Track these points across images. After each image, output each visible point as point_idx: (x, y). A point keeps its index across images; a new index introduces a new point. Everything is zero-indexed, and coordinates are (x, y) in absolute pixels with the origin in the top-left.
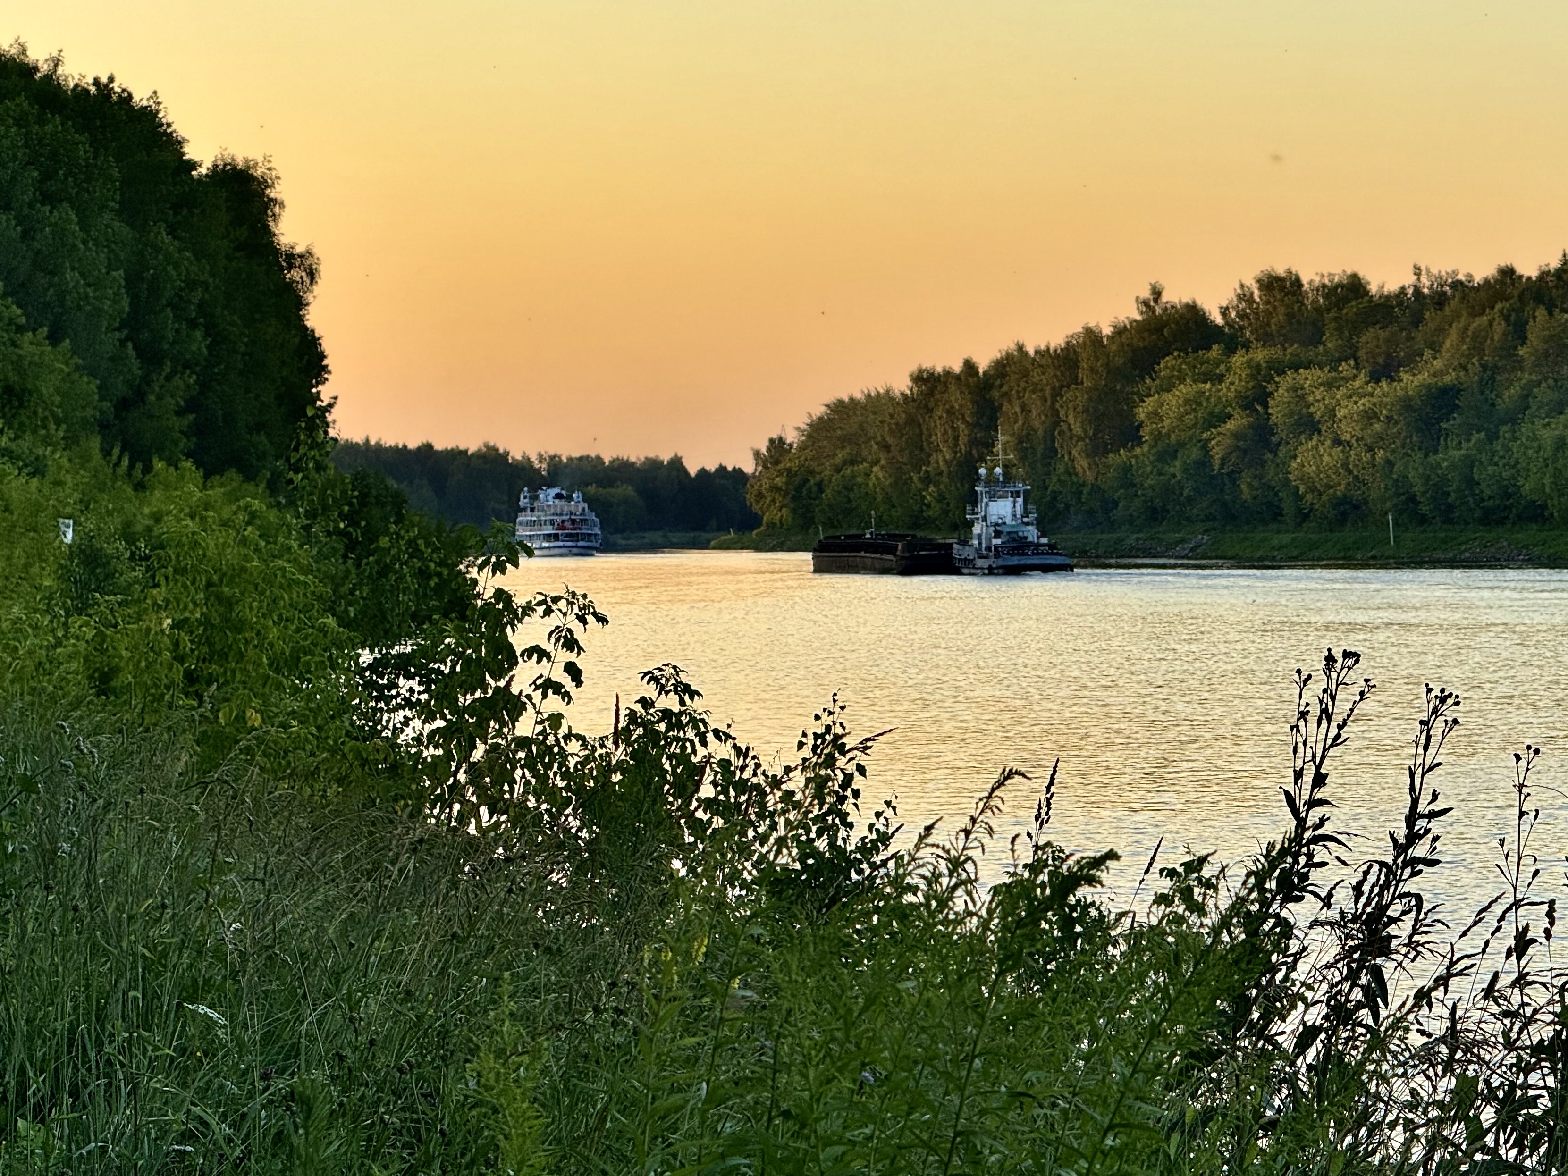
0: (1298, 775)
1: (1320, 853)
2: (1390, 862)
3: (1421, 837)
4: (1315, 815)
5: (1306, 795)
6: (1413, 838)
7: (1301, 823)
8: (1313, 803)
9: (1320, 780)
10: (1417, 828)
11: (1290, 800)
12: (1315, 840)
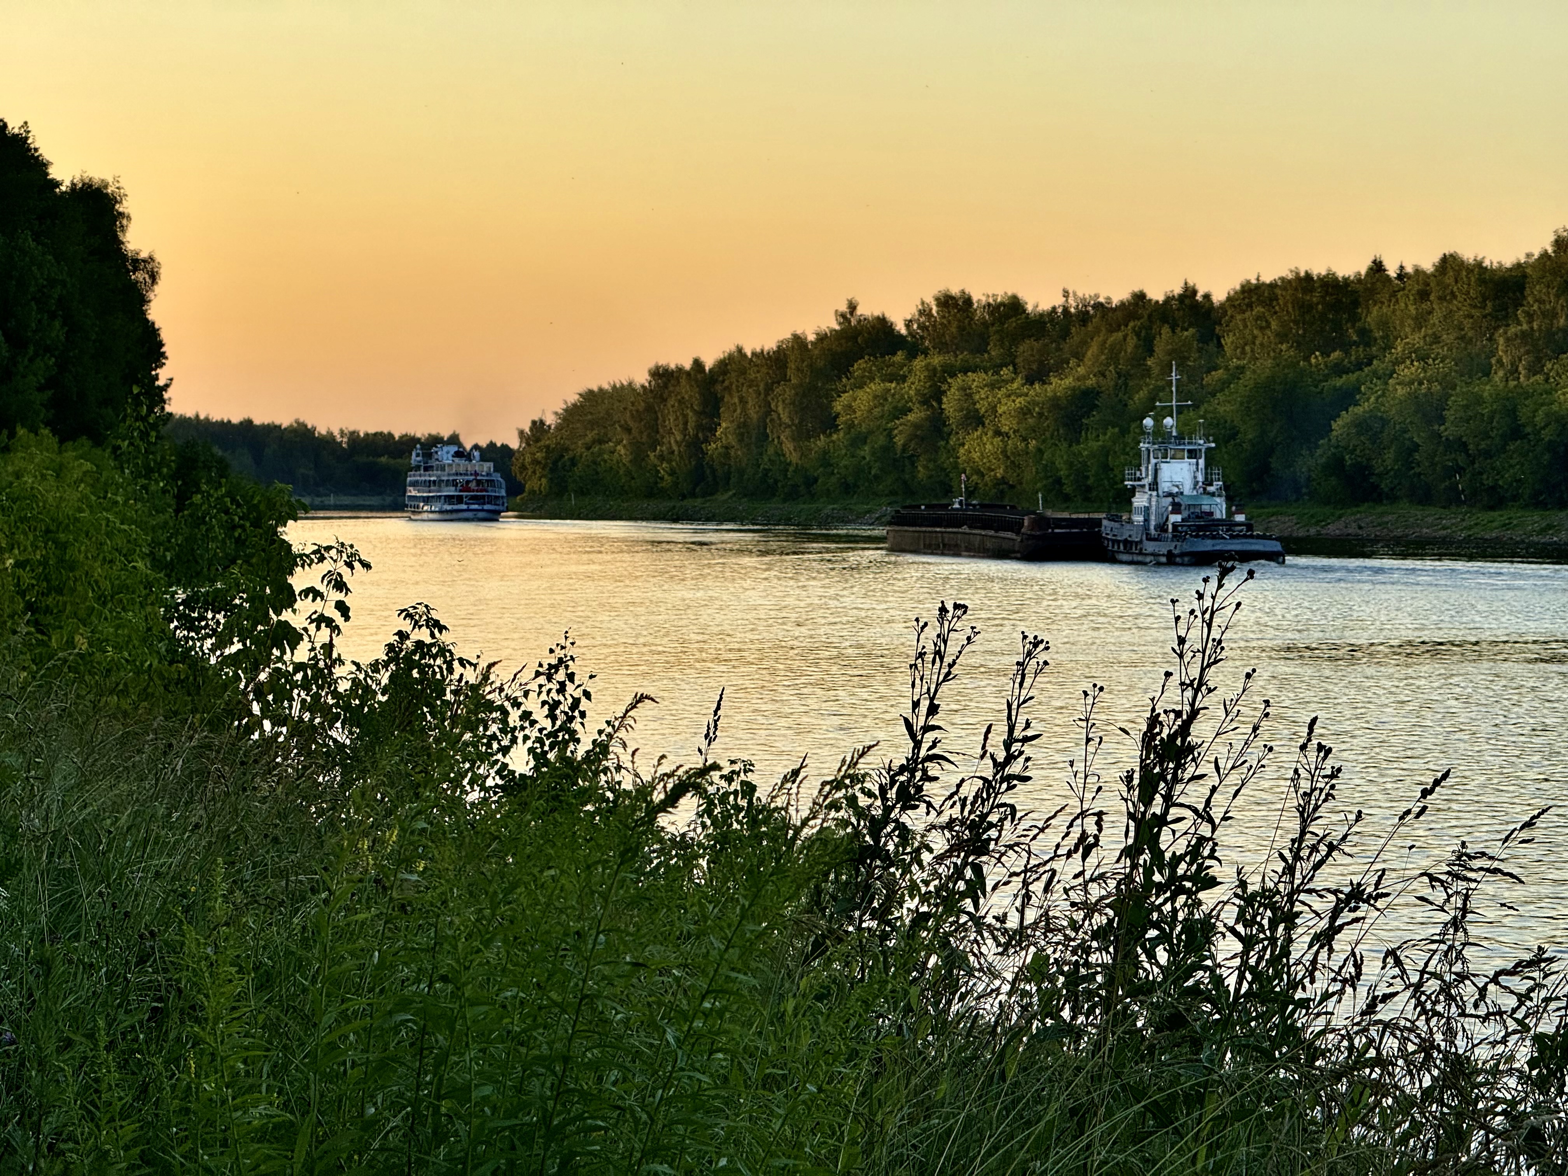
0: (916, 705)
1: (933, 769)
2: (991, 778)
3: (1016, 758)
4: (930, 736)
5: (921, 723)
6: (1010, 758)
7: (918, 745)
8: (927, 729)
9: (933, 710)
10: (1013, 749)
11: (909, 725)
12: (930, 758)
